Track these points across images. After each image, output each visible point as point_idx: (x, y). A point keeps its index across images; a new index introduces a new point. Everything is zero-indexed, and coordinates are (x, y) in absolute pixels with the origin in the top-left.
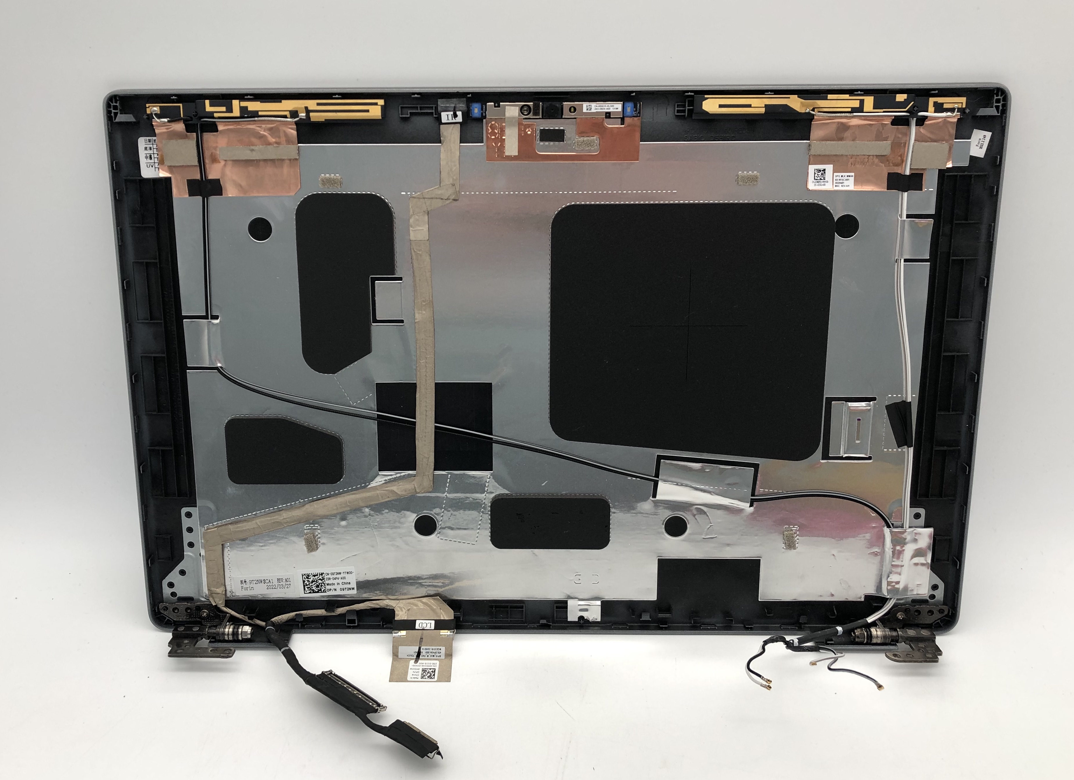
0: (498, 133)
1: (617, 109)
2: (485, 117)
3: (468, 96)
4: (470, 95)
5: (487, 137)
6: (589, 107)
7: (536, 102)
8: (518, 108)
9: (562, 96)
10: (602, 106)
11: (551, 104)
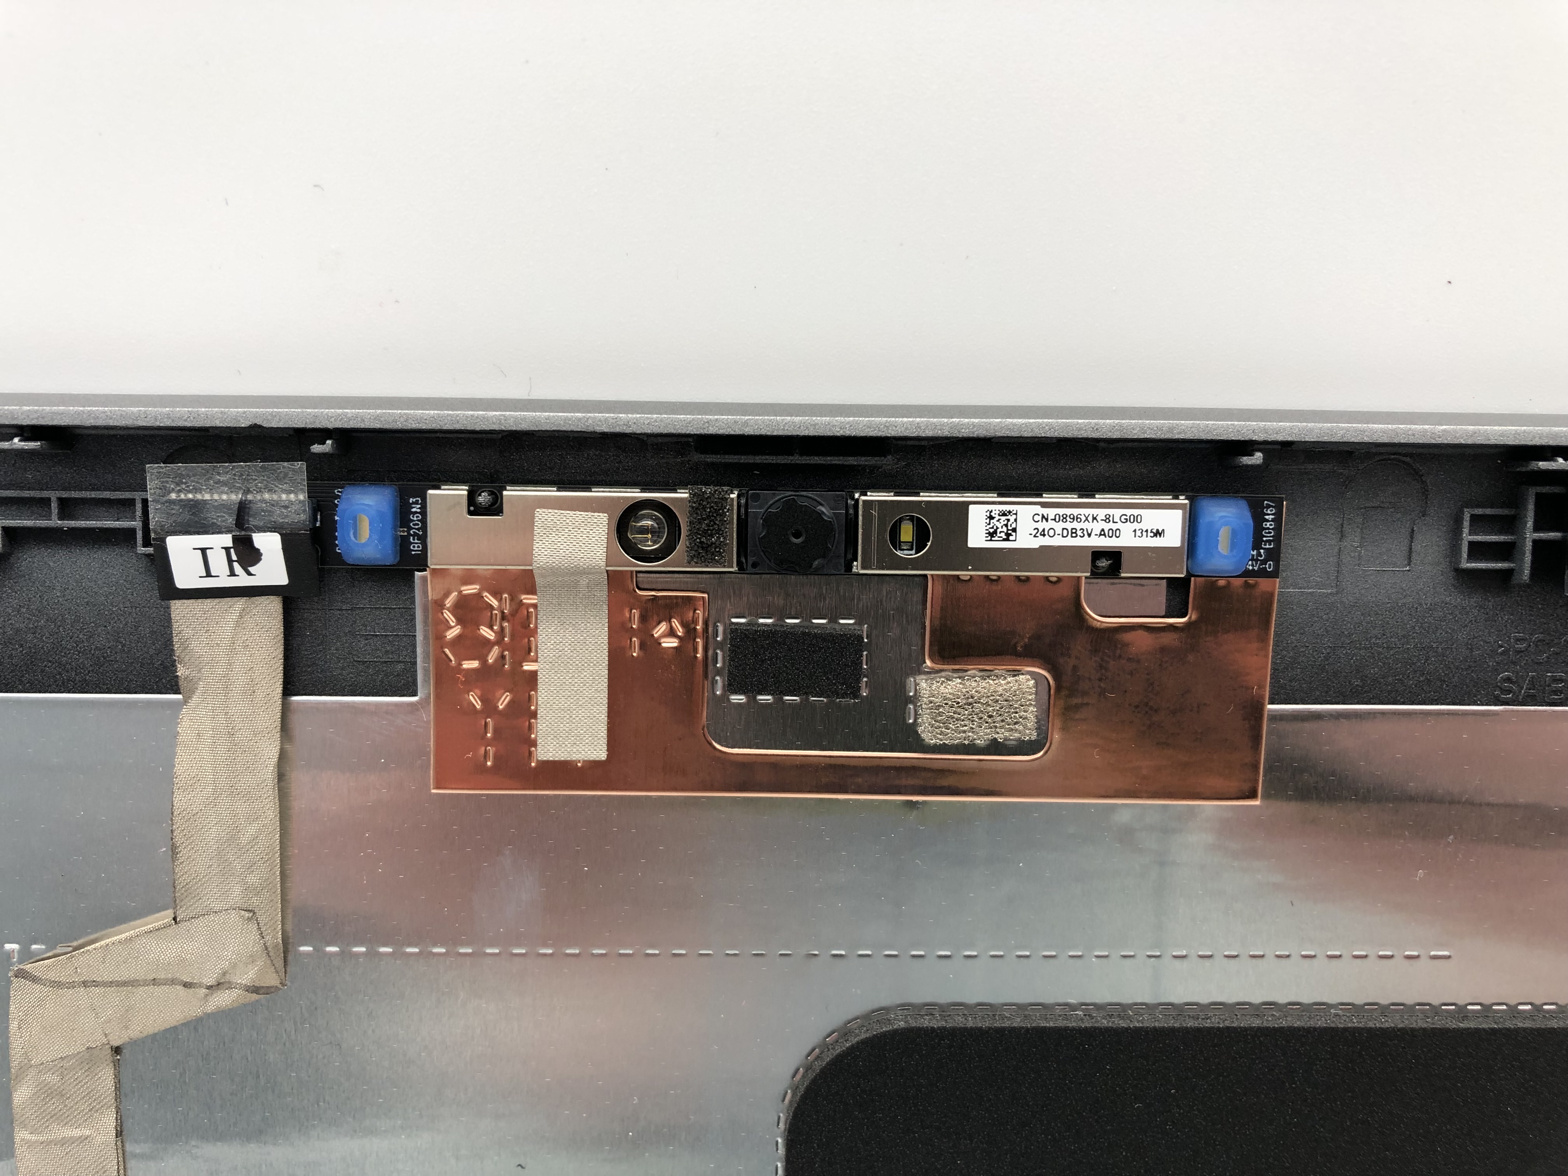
0: (499, 641)
1: (1158, 533)
2: (421, 562)
3: (316, 448)
4: (328, 446)
5: (441, 663)
6: (999, 524)
7: (708, 490)
8: (603, 518)
9: (851, 461)
10: (1075, 518)
11: (789, 505)
